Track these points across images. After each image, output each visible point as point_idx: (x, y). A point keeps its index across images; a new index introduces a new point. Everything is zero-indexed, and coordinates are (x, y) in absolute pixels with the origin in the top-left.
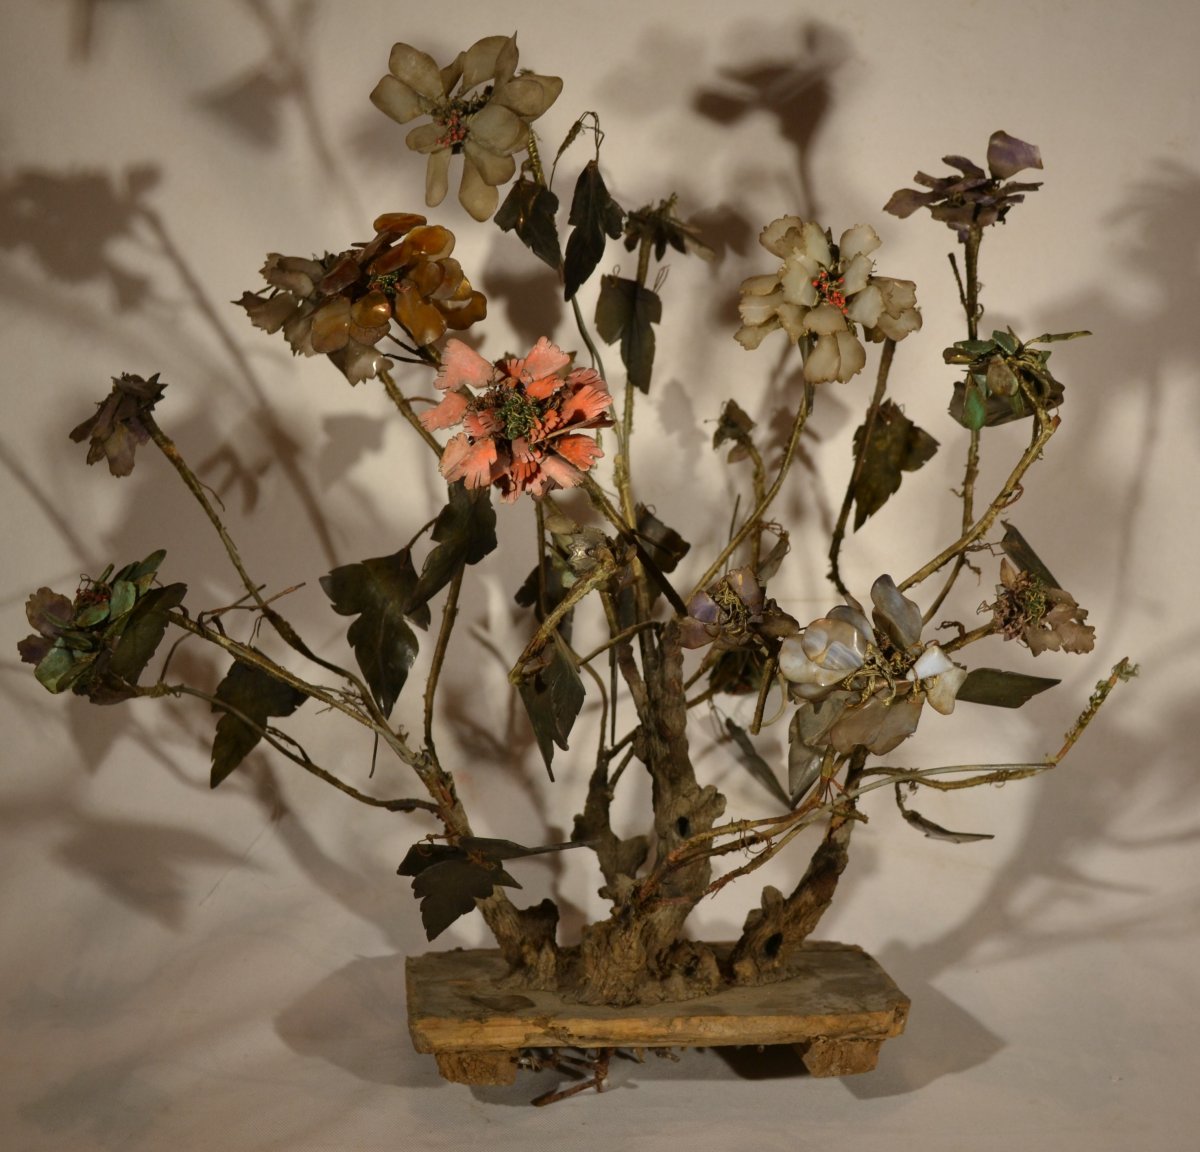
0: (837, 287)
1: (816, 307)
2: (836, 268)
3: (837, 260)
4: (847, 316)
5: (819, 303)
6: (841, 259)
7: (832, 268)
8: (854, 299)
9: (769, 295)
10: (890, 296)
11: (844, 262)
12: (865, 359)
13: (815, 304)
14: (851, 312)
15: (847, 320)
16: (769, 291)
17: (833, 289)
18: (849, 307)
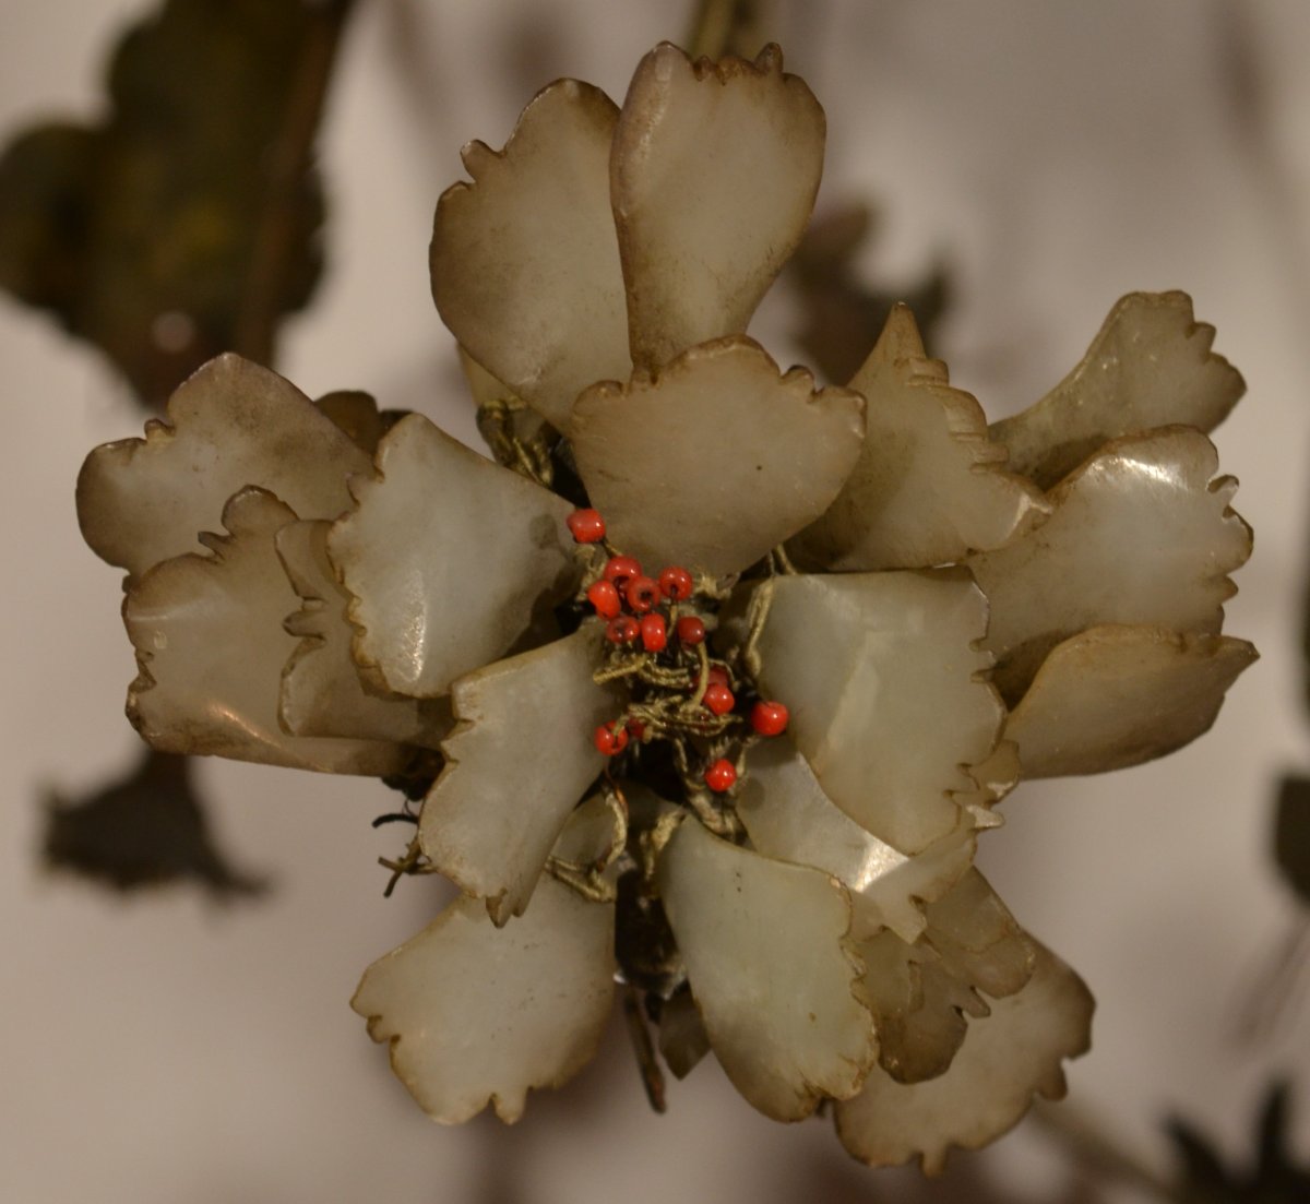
0: (639, 690)
1: (757, 572)
2: (640, 826)
3: (630, 885)
4: (564, 508)
5: (739, 601)
6: (605, 888)
7: (666, 827)
8: (523, 623)
9: (1057, 638)
10: (304, 632)
11: (591, 866)
12: (439, 250)
13: (767, 589)
14: (546, 536)
15: (569, 485)
16: (1058, 656)
17: (664, 677)
18: (555, 564)
